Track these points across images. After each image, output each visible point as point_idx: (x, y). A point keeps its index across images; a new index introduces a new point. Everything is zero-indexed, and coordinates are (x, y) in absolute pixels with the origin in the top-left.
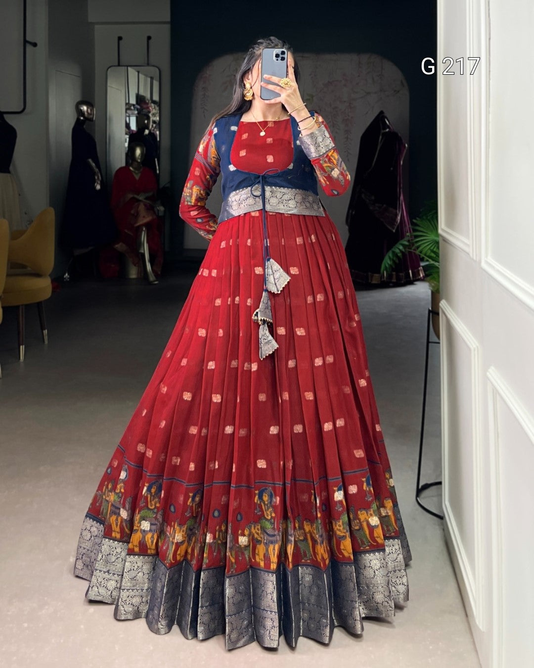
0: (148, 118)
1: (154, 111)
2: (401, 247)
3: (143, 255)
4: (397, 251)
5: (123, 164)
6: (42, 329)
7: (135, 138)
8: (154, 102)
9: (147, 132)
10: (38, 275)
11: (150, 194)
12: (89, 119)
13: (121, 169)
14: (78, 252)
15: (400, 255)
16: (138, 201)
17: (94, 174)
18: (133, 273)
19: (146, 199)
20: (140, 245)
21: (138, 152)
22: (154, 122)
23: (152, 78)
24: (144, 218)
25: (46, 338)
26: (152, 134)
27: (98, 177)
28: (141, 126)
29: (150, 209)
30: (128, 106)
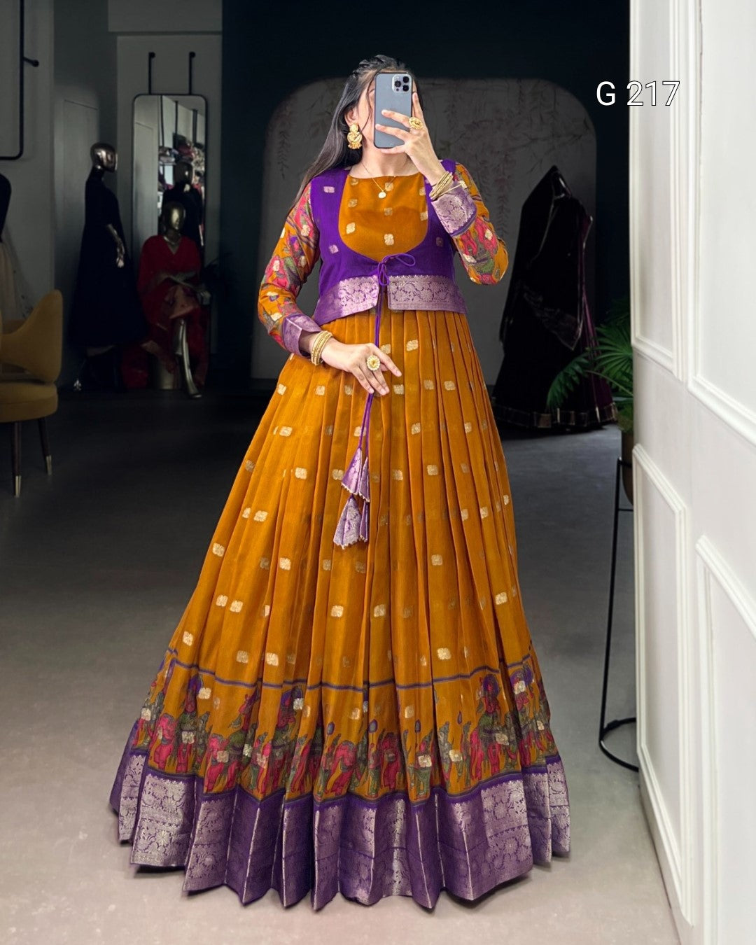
0: (190, 168)
1: (198, 158)
2: (577, 368)
3: (181, 358)
4: (571, 373)
5: (155, 233)
6: (45, 456)
7: (172, 196)
8: (198, 145)
9: (187, 188)
10: (39, 381)
11: (191, 274)
12: (108, 169)
13: (152, 238)
14: (93, 352)
15: (575, 379)
16: (176, 283)
17: (115, 245)
18: (167, 383)
19: (185, 281)
20: (178, 344)
21: (175, 215)
22: (198, 174)
23: (195, 112)
24: (183, 308)
25: (49, 468)
26: (194, 190)
27: (121, 250)
28: (180, 180)
29: (191, 295)
30: (163, 151)
